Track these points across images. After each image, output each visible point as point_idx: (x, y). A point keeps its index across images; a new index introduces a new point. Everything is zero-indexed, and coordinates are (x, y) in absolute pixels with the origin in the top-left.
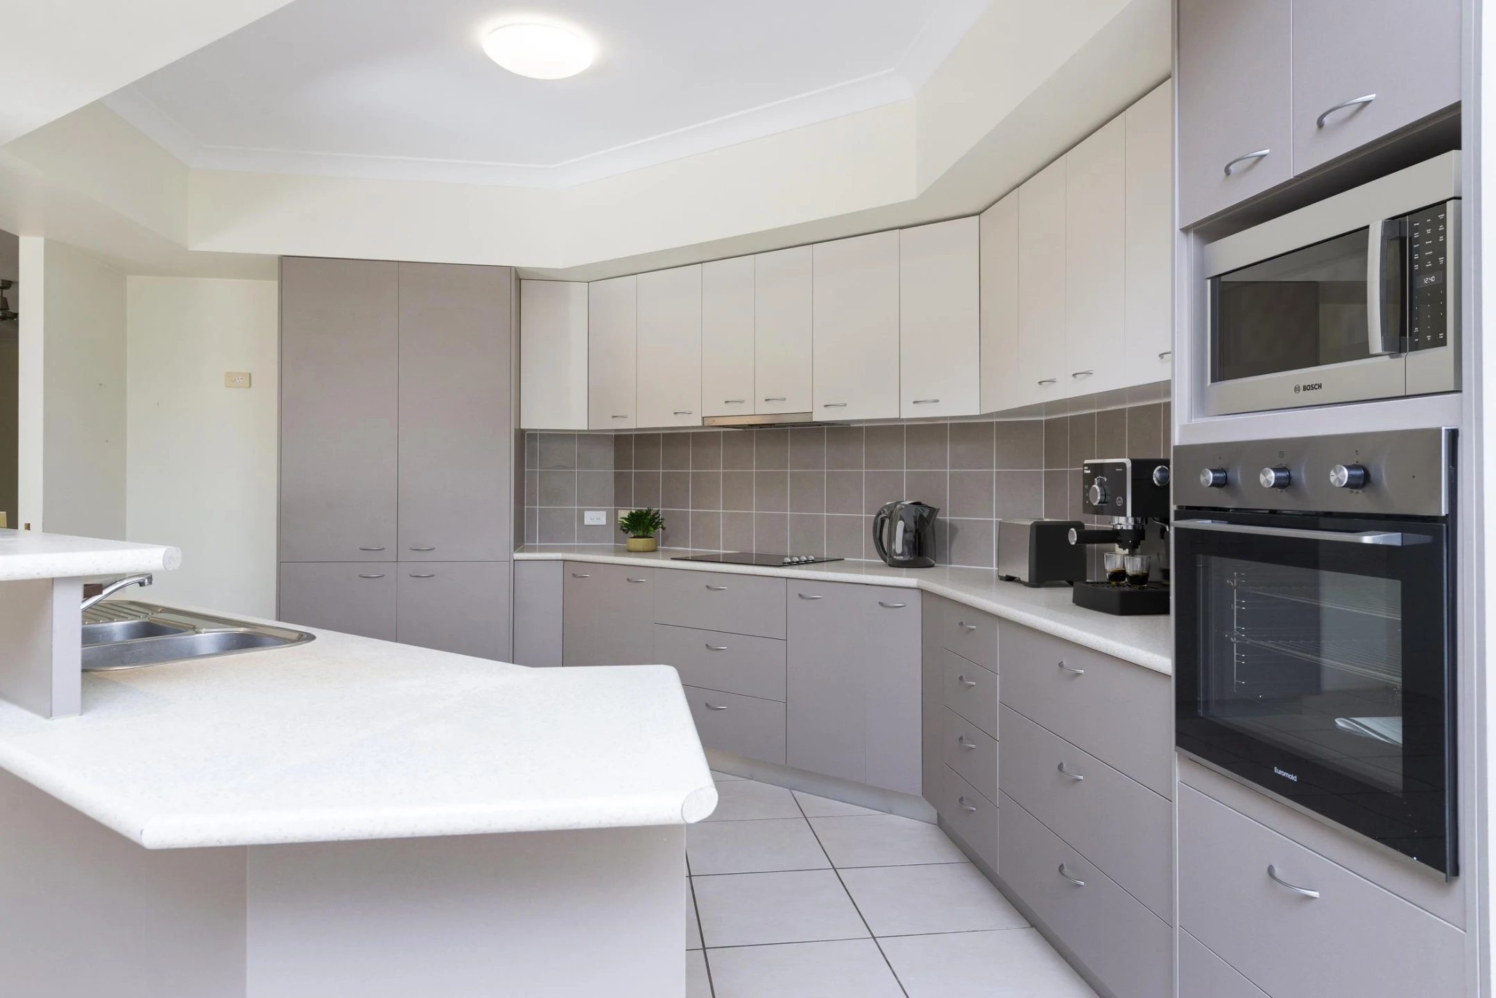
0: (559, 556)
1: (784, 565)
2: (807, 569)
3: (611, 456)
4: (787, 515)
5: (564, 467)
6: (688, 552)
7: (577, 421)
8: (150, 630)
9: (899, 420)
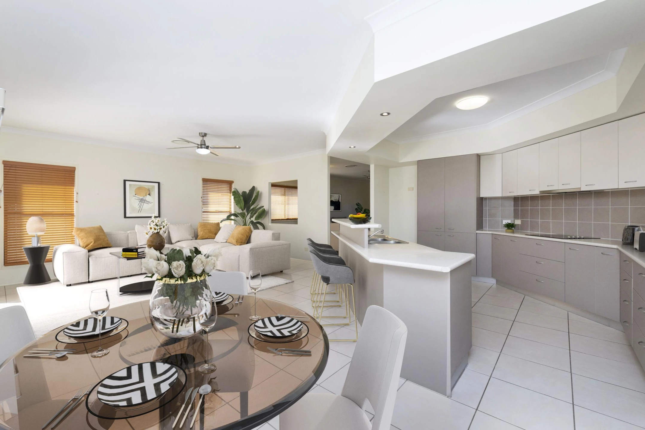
0: (490, 232)
1: (567, 238)
2: (579, 241)
3: (513, 203)
4: (563, 222)
5: (496, 207)
6: (528, 232)
7: (498, 193)
8: (385, 240)
9: (618, 189)
